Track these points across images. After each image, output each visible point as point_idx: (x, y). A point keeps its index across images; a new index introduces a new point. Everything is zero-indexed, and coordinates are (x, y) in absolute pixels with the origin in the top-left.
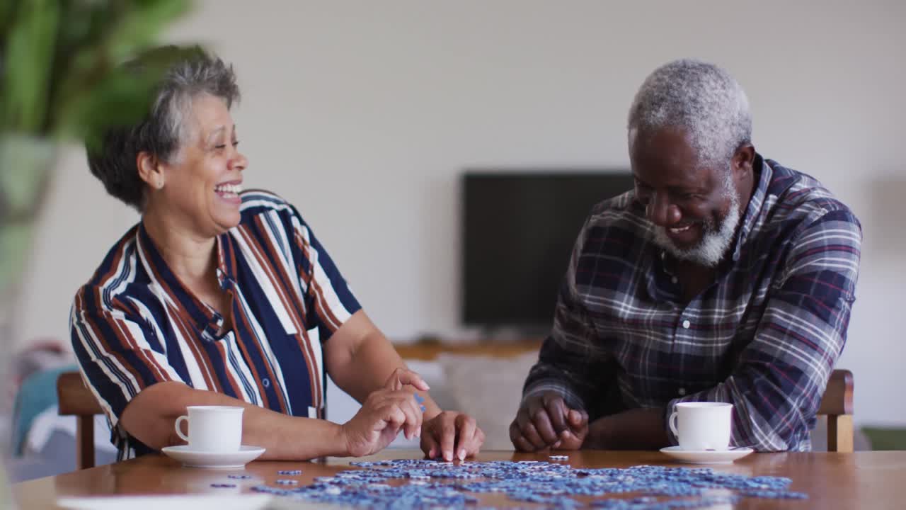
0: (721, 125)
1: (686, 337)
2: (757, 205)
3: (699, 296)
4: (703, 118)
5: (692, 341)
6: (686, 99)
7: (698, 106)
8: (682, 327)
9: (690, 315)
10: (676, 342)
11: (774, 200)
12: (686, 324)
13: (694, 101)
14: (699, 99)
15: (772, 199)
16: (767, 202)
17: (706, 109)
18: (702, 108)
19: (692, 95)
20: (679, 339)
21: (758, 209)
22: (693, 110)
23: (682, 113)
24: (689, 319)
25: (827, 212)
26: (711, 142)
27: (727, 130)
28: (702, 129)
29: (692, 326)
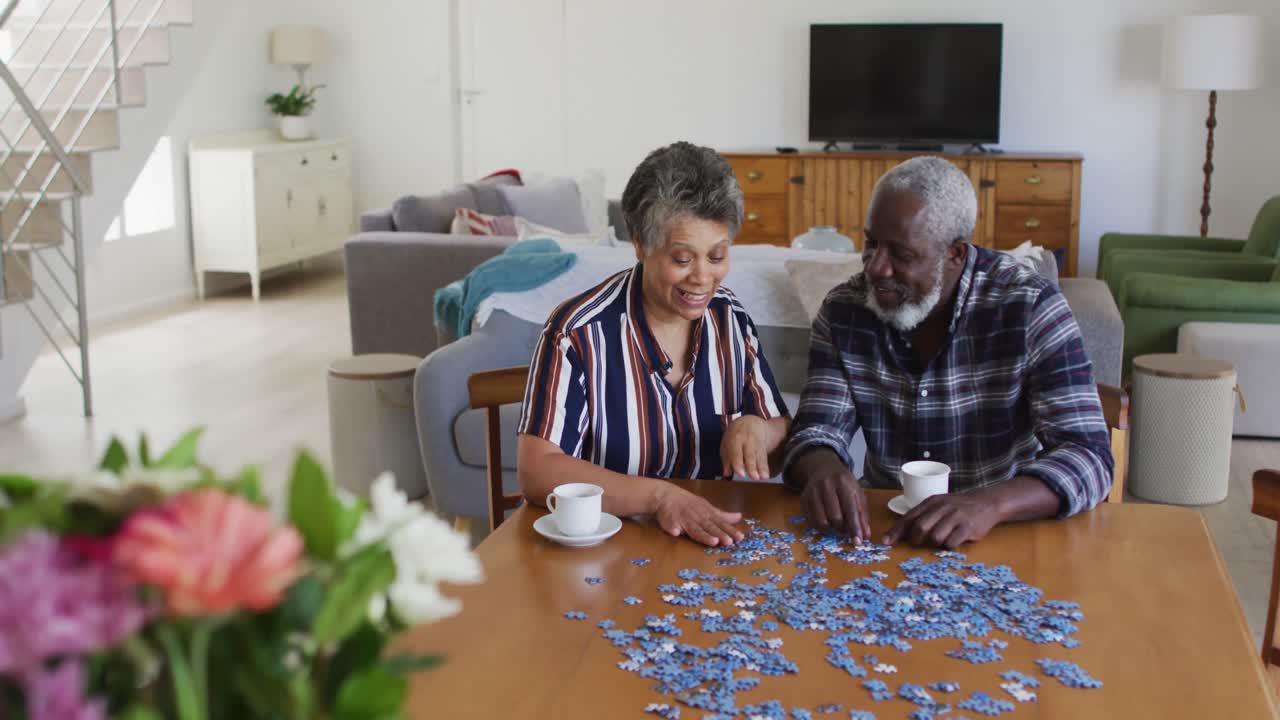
0: (950, 210)
1: (926, 404)
2: (966, 282)
3: (929, 367)
4: (938, 197)
5: (931, 406)
6: (930, 179)
7: (938, 188)
8: (921, 396)
9: (926, 385)
10: (918, 409)
11: (983, 276)
12: (924, 393)
13: (936, 183)
14: (940, 183)
15: (981, 276)
16: (976, 279)
17: (944, 192)
18: (940, 190)
19: (935, 177)
20: (921, 407)
21: (967, 286)
22: (932, 189)
23: (923, 187)
24: (926, 388)
25: (1040, 290)
26: (938, 220)
27: (953, 218)
28: (933, 205)
29: (930, 394)
